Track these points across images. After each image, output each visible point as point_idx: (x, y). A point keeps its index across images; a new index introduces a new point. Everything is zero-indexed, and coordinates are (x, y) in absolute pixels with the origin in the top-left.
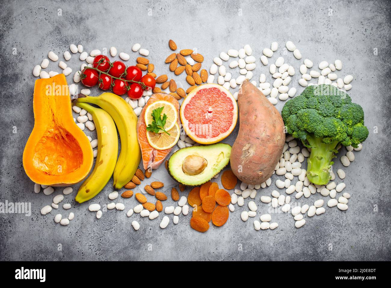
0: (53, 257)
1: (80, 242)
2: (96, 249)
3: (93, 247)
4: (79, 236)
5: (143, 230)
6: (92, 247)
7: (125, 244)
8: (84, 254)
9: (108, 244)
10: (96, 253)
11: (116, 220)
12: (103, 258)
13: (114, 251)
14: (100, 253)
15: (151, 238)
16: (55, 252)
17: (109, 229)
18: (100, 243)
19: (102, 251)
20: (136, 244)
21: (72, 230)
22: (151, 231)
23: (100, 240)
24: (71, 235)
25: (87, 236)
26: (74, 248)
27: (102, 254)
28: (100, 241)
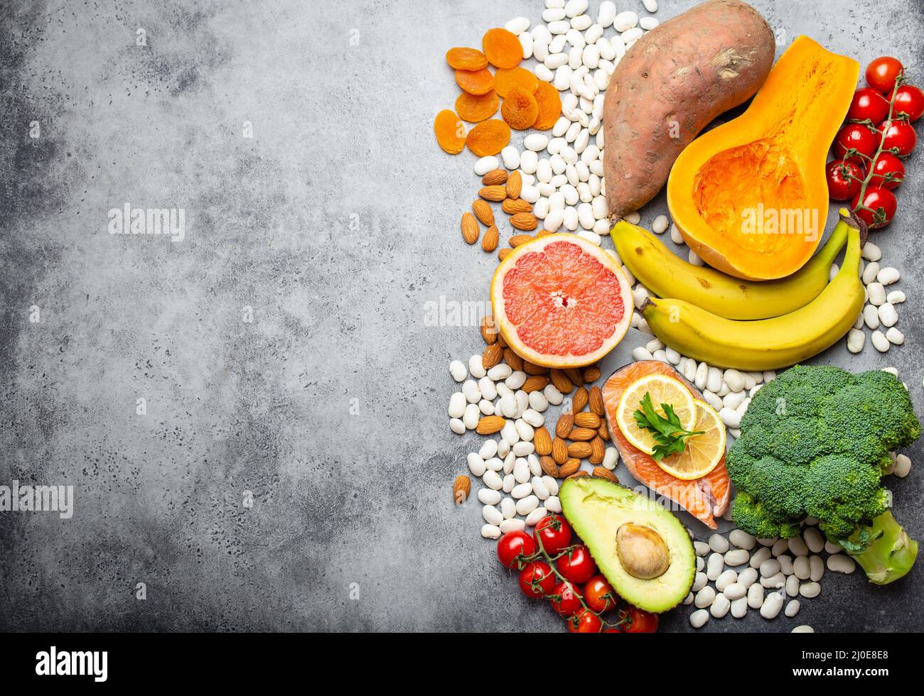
0: (131, 560)
1: (192, 524)
2: (228, 541)
3: (223, 535)
4: (190, 510)
5: (339, 498)
6: (220, 536)
7: (296, 530)
8: (202, 554)
9: (258, 529)
10: (228, 550)
11: (276, 475)
12: (247, 562)
13: (270, 545)
14: (238, 551)
15: (357, 516)
16: (135, 548)
17: (260, 495)
18: (239, 527)
19: (243, 545)
20: (320, 529)
21: (175, 497)
22: (356, 500)
23: (240, 520)
24: (173, 508)
25: (210, 512)
26: (178, 538)
27: (242, 553)
28: (240, 523)
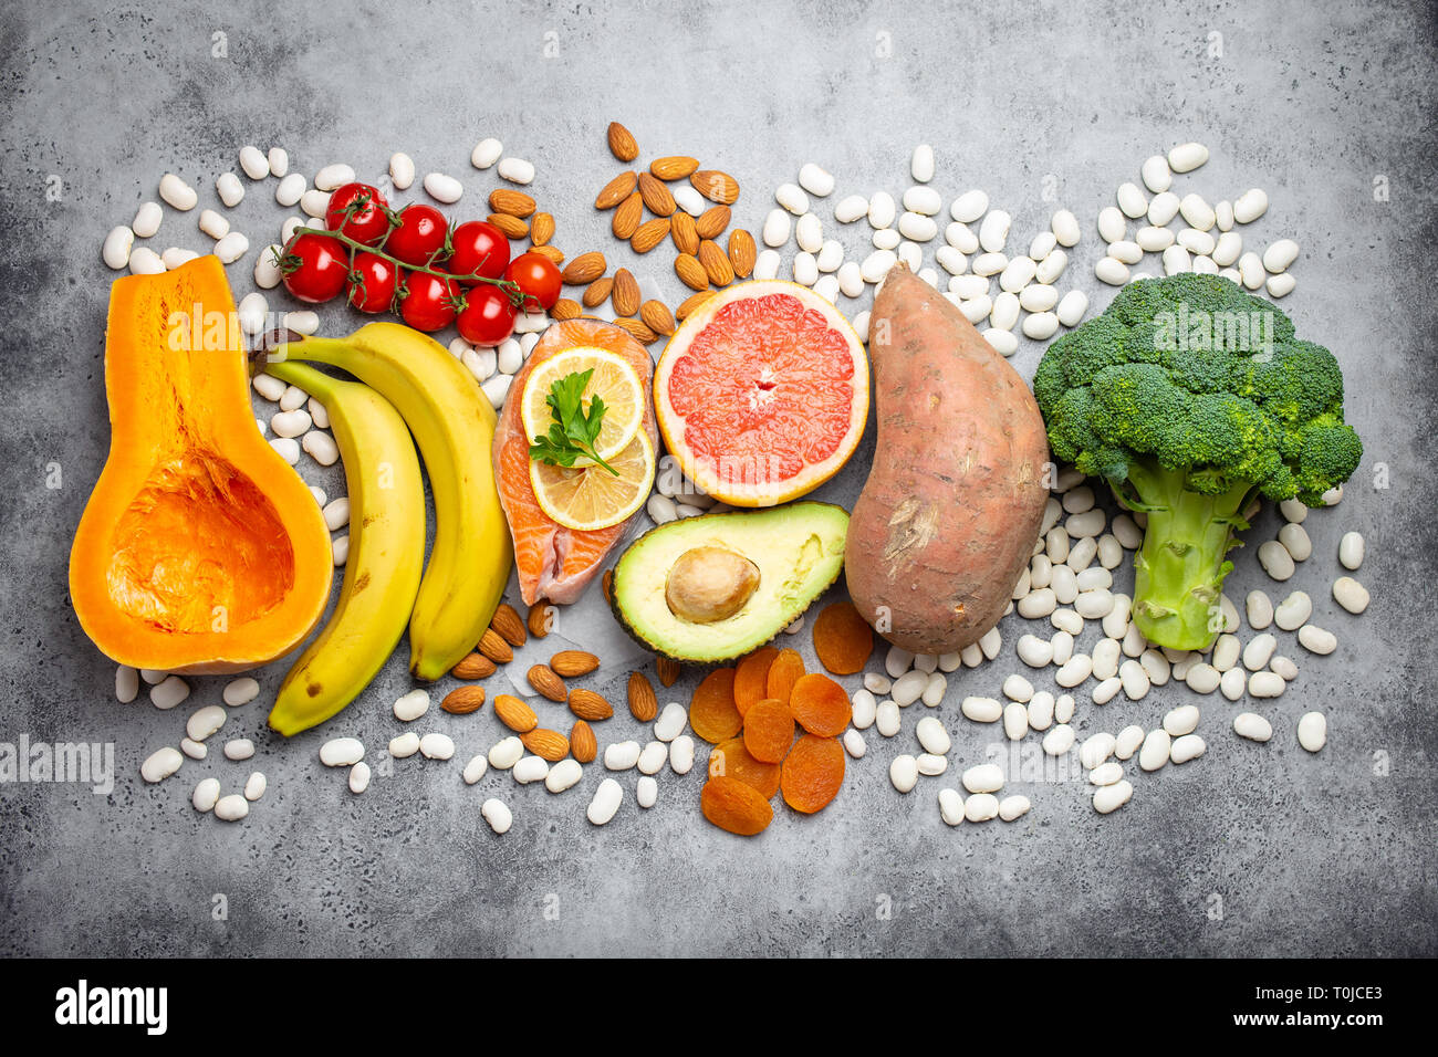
0: (190, 942)
1: (288, 880)
2: (348, 907)
3: (340, 898)
4: (285, 858)
5: (526, 833)
6: (335, 899)
7: (458, 887)
8: (306, 928)
9: (396, 887)
10: (349, 920)
11: (424, 799)
12: (378, 940)
13: (417, 912)
14: (366, 922)
15: (557, 861)
16: (196, 922)
17: (399, 832)
18: (365, 884)
19: (372, 913)
20: (497, 884)
21: (261, 837)
22: (554, 835)
23: (366, 872)
24: (257, 855)
25: (317, 861)
26: (267, 904)
27: (372, 926)
28: (366, 877)
